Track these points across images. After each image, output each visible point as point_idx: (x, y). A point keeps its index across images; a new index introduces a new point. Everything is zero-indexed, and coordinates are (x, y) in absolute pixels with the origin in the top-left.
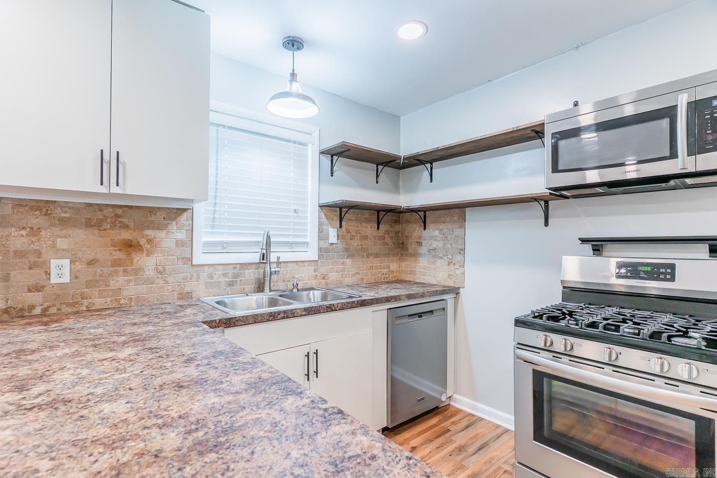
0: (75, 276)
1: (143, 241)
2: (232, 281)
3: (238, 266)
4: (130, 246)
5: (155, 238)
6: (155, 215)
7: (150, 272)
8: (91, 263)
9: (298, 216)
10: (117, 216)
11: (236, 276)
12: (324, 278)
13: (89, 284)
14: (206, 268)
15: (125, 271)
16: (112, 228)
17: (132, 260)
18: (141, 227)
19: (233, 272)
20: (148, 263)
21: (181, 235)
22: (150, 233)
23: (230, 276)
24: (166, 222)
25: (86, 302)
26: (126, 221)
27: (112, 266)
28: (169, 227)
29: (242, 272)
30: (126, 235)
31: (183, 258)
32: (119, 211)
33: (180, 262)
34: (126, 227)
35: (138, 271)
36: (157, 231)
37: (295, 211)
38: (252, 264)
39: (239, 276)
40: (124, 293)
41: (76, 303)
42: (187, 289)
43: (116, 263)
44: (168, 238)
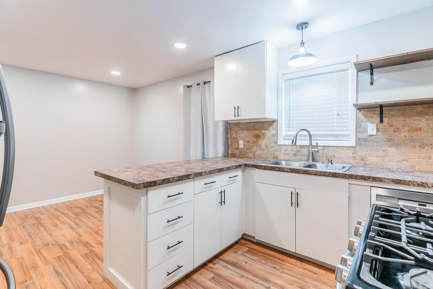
0: (244, 146)
1: (261, 135)
2: (295, 154)
3: (299, 147)
4: (258, 137)
5: (265, 133)
6: (265, 124)
7: (263, 146)
8: (248, 142)
9: (340, 118)
10: (254, 126)
11: (298, 151)
12: (362, 160)
13: (248, 149)
14: (284, 146)
15: (256, 145)
16: (253, 130)
17: (258, 141)
18: (261, 129)
19: (296, 149)
20: (263, 143)
21: (274, 132)
22: (263, 131)
23: (294, 151)
24: (268, 127)
25: (247, 155)
26: (256, 127)
27: (253, 143)
28: (269, 129)
29: (301, 150)
30: (256, 132)
31: (274, 142)
32: (255, 124)
33: (273, 143)
34: (256, 129)
35: (260, 146)
36: (265, 131)
37: (338, 114)
39: (299, 151)
40: (256, 153)
41: (245, 155)
42: (276, 155)
43: (254, 142)
44: (269, 133)
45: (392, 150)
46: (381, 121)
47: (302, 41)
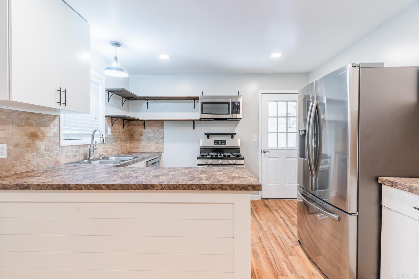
0: (9, 154)
1: (39, 133)
2: (75, 155)
3: (77, 146)
4: (34, 136)
5: (44, 131)
6: (44, 118)
7: (43, 151)
8: (17, 145)
9: (97, 121)
10: (28, 119)
11: (77, 152)
12: (107, 152)
13: (16, 159)
14: (65, 148)
15: (32, 150)
16: (25, 125)
17: (35, 144)
18: (38, 125)
19: (75, 149)
20: (41, 145)
21: (55, 130)
22: (42, 128)
23: (74, 152)
24: (49, 122)
25: (14, 169)
26: (31, 121)
27: (26, 148)
28: (50, 125)
29: (79, 149)
30: (32, 129)
31: (56, 143)
32: (28, 116)
33: (55, 144)
34: (31, 125)
35: (38, 150)
36: (45, 128)
37: (96, 118)
38: (82, 145)
39: (78, 152)
40: (32, 163)
41: (9, 170)
42: (58, 159)
43: (28, 146)
44: (50, 131)
45: (114, 143)
46: (112, 127)
47: (116, 56)
